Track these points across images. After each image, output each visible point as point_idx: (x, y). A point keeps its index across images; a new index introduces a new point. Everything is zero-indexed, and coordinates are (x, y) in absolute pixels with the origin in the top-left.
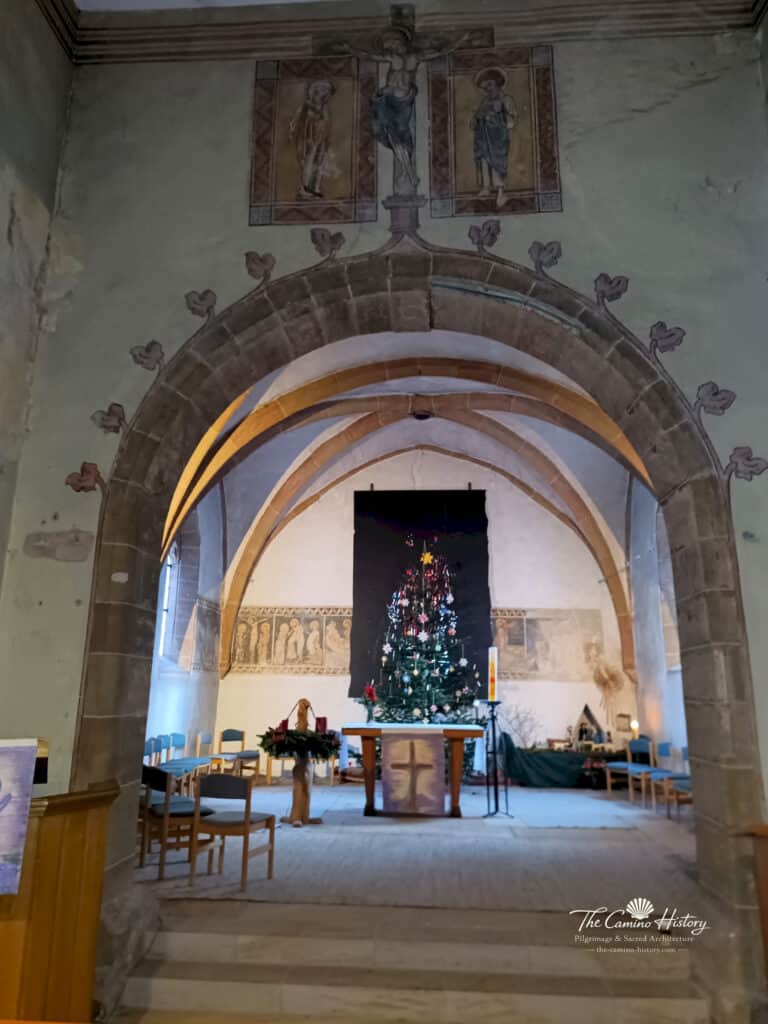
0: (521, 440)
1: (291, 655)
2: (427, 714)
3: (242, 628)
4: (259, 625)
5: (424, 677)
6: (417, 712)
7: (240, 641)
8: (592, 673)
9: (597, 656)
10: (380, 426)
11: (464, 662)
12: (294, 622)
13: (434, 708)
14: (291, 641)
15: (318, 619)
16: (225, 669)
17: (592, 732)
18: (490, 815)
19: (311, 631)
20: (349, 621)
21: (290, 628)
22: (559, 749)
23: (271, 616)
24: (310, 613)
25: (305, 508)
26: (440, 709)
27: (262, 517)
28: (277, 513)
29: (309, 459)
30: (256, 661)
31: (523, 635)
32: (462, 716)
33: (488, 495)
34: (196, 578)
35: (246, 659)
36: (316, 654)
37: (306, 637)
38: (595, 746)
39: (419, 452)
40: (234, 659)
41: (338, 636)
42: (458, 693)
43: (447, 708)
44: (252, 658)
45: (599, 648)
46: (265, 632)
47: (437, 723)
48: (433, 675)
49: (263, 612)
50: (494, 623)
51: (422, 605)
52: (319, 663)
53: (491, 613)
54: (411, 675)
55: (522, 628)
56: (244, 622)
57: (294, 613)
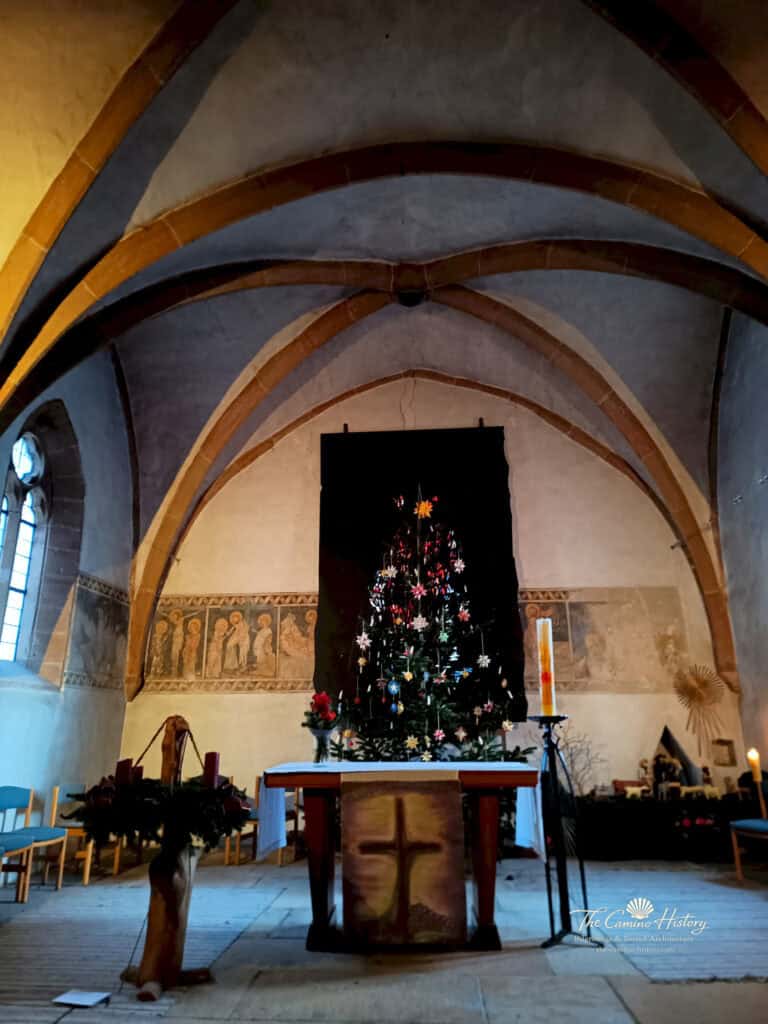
0: (554, 341)
1: (230, 663)
2: (429, 745)
3: (161, 627)
4: (186, 622)
5: (423, 685)
6: (411, 742)
7: (158, 644)
8: (671, 680)
9: (676, 654)
10: (350, 323)
11: (484, 661)
12: (235, 617)
13: (440, 734)
14: (231, 643)
15: (270, 611)
16: (134, 686)
17: (675, 769)
18: (554, 940)
19: (259, 629)
20: (315, 612)
21: (230, 625)
22: (634, 796)
23: (202, 608)
24: (259, 603)
25: (252, 460)
26: (451, 738)
27: (190, 469)
28: (209, 461)
29: (254, 381)
30: (180, 674)
31: (566, 627)
32: (487, 747)
33: (507, 434)
34: (77, 546)
35: (167, 671)
36: (267, 662)
37: (253, 637)
38: (685, 790)
39: (410, 379)
40: (149, 673)
41: (298, 634)
42: (478, 711)
43: (461, 734)
44: (174, 669)
45: (680, 643)
46: (195, 632)
47: (445, 760)
48: (435, 681)
49: (192, 604)
50: (524, 610)
51: (417, 572)
52: (272, 674)
53: (519, 596)
54: (402, 682)
55: (565, 617)
56: (165, 618)
57: (235, 603)
